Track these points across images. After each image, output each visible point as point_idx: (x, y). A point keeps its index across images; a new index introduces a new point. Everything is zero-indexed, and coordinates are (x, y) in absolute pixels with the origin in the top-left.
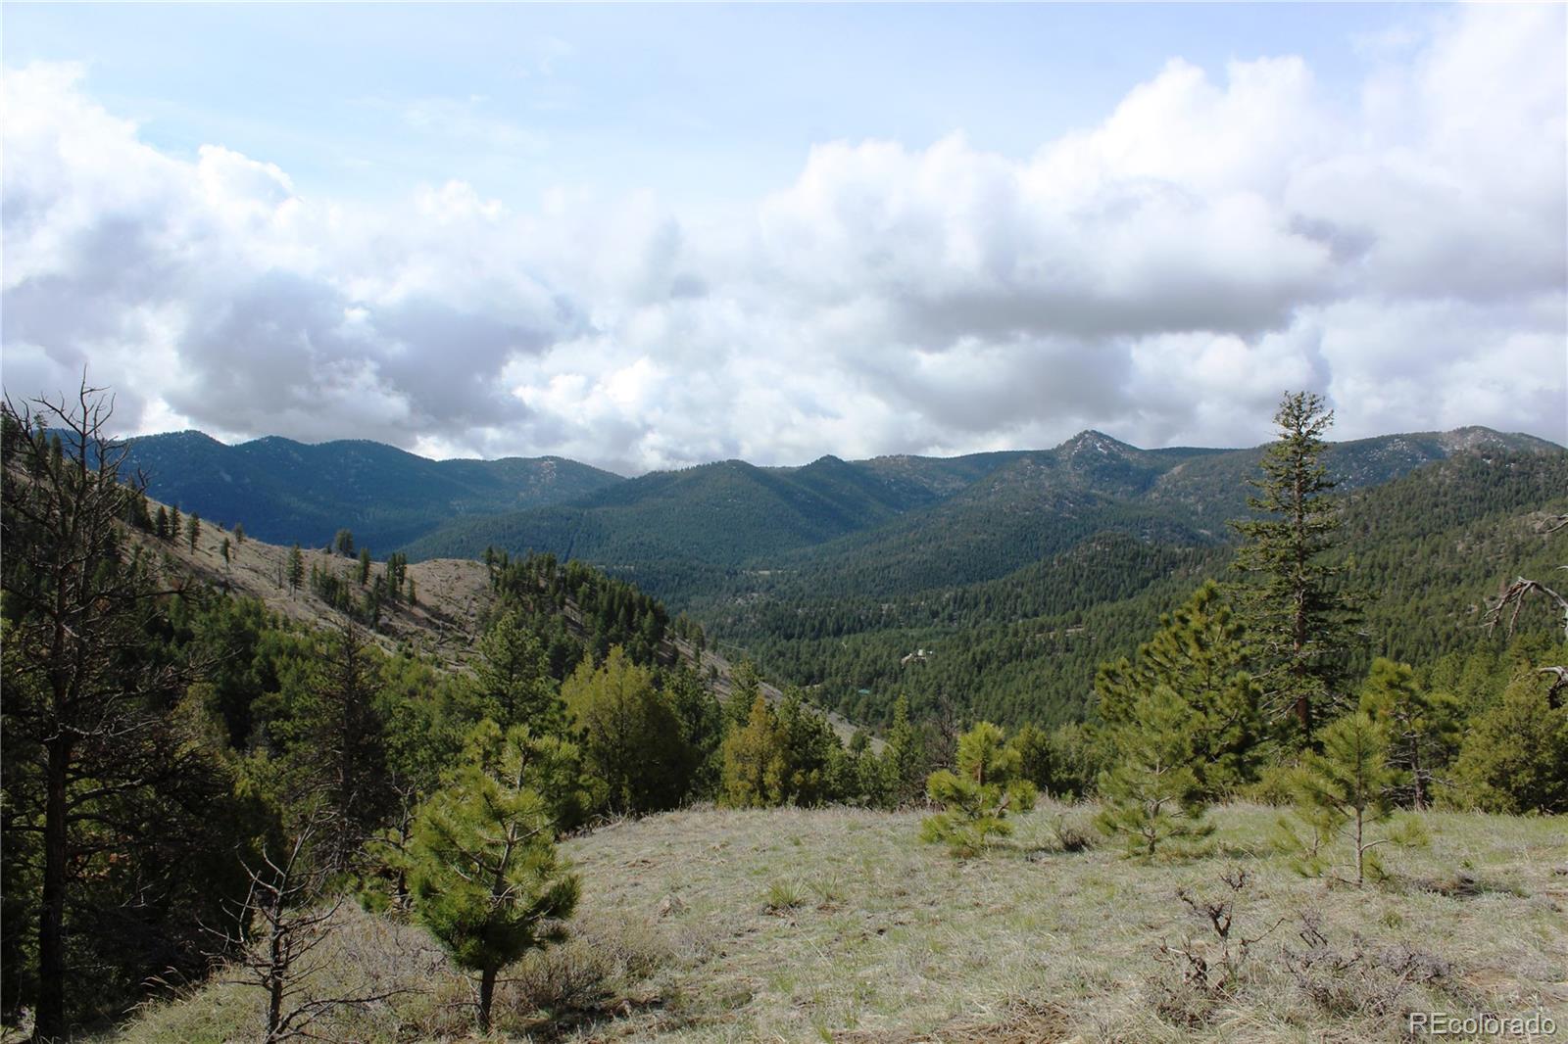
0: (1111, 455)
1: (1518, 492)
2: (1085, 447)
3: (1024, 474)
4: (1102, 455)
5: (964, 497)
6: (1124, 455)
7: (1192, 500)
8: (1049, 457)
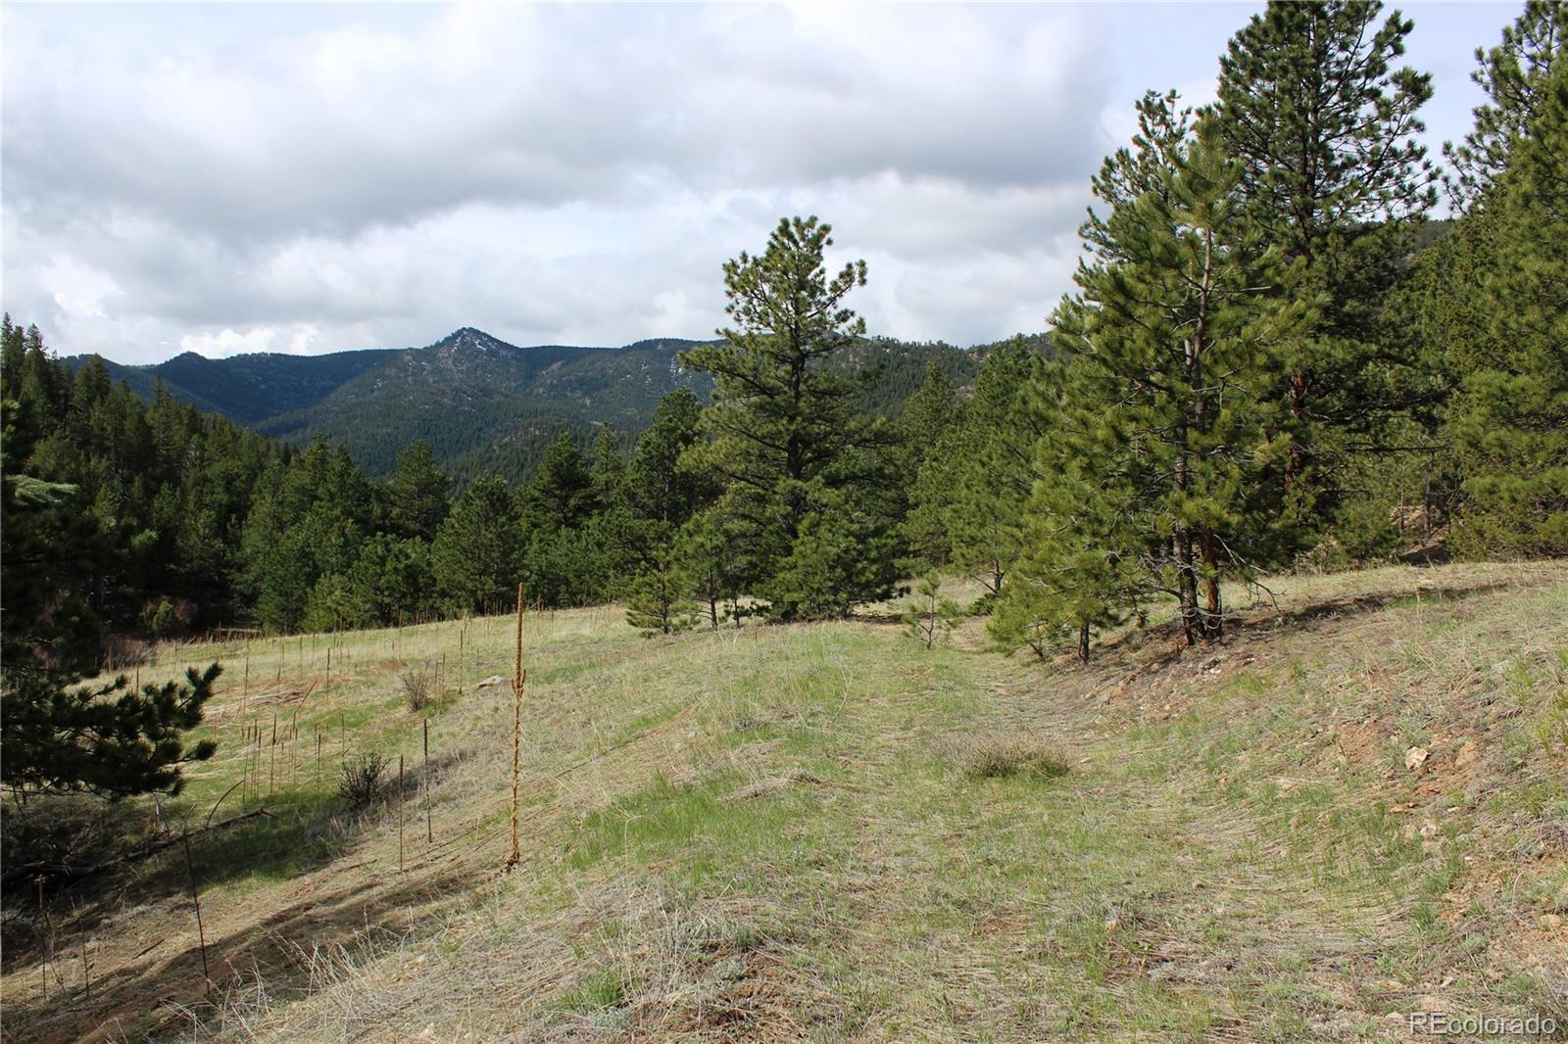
0: (490, 351)
1: (914, 376)
2: (465, 344)
3: (406, 371)
4: (481, 351)
5: (345, 394)
6: (503, 352)
7: (578, 394)
8: (429, 353)
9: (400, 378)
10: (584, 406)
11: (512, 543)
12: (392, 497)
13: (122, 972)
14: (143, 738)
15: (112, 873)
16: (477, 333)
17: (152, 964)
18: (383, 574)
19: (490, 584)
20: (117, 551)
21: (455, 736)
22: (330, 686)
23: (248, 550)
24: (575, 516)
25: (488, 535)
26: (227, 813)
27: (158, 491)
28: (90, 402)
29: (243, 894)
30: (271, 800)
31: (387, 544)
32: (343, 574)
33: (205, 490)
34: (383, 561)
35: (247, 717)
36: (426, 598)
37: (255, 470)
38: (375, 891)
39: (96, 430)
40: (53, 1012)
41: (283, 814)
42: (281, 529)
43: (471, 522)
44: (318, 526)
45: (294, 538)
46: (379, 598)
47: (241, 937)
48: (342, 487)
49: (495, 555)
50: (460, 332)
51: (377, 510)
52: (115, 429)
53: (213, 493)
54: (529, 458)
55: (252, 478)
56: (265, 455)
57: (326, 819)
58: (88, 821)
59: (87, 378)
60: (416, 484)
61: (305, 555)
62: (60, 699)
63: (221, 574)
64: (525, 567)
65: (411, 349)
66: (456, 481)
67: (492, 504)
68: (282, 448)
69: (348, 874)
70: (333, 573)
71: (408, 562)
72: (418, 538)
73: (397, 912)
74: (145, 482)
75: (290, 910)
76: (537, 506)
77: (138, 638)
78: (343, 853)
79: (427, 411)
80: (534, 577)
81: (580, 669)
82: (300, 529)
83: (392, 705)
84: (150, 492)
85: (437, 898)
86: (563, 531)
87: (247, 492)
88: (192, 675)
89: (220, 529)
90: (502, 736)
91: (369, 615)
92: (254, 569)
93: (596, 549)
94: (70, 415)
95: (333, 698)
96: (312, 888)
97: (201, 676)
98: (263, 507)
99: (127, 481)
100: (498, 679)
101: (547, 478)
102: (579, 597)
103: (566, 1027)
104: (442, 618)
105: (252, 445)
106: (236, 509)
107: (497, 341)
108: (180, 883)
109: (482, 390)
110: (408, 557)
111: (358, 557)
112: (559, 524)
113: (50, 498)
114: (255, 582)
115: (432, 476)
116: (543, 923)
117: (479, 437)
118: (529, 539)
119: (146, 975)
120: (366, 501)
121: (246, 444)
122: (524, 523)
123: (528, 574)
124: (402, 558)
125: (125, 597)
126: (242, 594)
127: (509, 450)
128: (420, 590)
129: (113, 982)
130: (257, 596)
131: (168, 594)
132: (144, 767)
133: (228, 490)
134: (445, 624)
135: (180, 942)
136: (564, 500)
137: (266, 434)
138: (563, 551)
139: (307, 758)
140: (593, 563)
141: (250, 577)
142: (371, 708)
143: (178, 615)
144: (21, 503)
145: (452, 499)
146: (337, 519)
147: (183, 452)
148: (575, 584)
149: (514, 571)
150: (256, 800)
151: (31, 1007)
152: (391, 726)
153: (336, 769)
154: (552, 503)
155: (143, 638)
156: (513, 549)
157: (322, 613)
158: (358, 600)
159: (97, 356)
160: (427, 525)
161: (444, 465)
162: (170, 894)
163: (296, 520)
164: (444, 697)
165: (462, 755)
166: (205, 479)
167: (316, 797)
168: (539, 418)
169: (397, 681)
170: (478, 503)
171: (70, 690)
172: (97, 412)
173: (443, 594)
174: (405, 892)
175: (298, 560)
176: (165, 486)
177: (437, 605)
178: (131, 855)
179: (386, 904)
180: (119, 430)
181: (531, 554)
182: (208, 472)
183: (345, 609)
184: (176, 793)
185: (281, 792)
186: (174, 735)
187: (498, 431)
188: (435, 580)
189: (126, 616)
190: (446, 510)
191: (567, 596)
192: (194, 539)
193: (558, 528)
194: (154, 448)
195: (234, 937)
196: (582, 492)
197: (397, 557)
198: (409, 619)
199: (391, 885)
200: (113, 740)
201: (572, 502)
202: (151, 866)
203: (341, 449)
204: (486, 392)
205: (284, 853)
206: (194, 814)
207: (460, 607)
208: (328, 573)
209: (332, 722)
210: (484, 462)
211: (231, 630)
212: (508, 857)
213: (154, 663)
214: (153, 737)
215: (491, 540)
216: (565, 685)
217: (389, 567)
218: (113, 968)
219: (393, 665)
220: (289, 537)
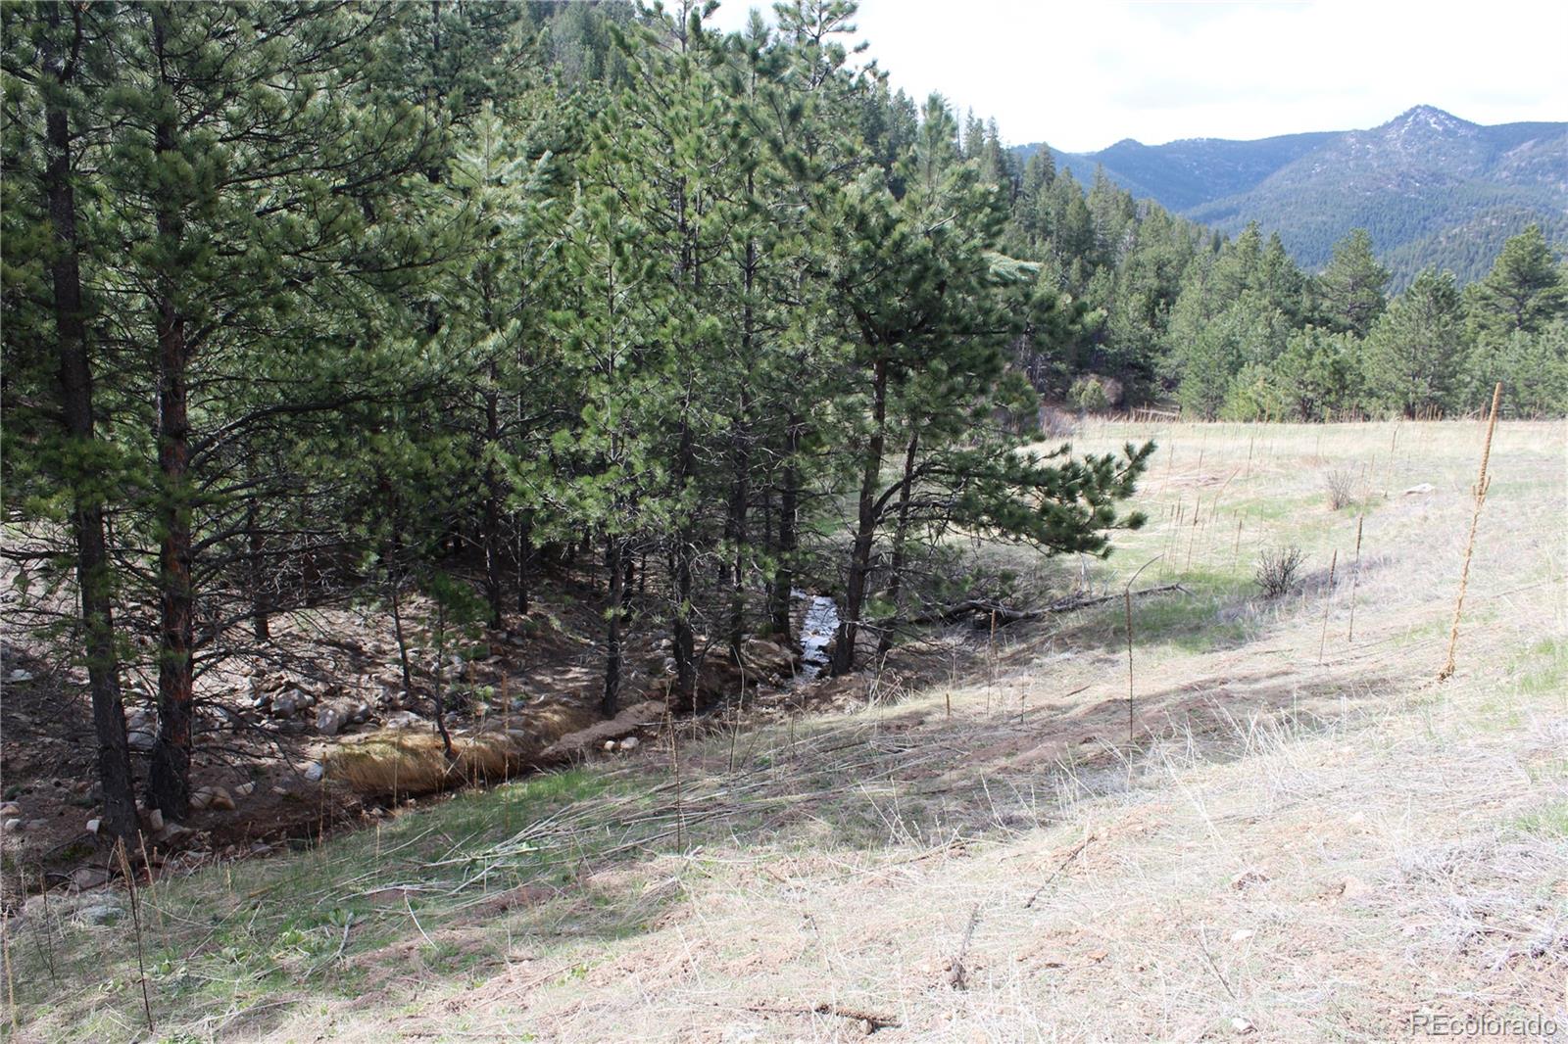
0: (1447, 132)
2: (1418, 123)
3: (1349, 154)
4: (1436, 131)
5: (1281, 180)
6: (1462, 132)
7: (1552, 177)
8: (1376, 135)
9: (1340, 162)
10: (1556, 192)
11: (1454, 345)
12: (1324, 289)
13: (1051, 708)
14: (1082, 502)
15: (1040, 621)
16: (1434, 111)
17: (1076, 705)
18: (1309, 368)
19: (1423, 387)
20: (1070, 327)
21: (1377, 540)
22: (1252, 476)
23: (1174, 335)
24: (1532, 318)
25: (1427, 334)
26: (1144, 584)
27: (1093, 274)
28: (1038, 186)
29: (1159, 659)
30: (1185, 577)
31: (1316, 338)
32: (1266, 365)
33: (1137, 274)
34: (1310, 354)
35: (1168, 496)
36: (1352, 396)
37: (1187, 256)
38: (1293, 678)
39: (1042, 215)
40: (996, 728)
41: (1198, 592)
42: (1208, 316)
43: (1410, 319)
44: (1245, 315)
45: (1221, 326)
46: (1302, 392)
47: (1159, 697)
48: (1272, 276)
49: (1433, 356)
51: (1306, 301)
52: (1058, 213)
53: (1144, 277)
54: (1481, 251)
55: (1183, 264)
56: (1196, 242)
57: (1242, 603)
58: (1022, 571)
59: (1036, 166)
60: (1351, 276)
61: (1230, 344)
62: (1011, 459)
63: (1146, 357)
64: (1465, 371)
65: (1356, 131)
66: (1394, 275)
67: (1437, 302)
68: (1212, 235)
69: (1264, 658)
70: (1257, 363)
71: (1337, 358)
72: (1350, 333)
73: (1315, 702)
74: (1082, 266)
75: (1206, 681)
76: (1487, 305)
77: (1066, 412)
78: (1258, 638)
79: (1367, 199)
80: (1475, 383)
81: (1528, 487)
82: (1227, 317)
83: (1314, 500)
84: (1086, 275)
85: (1359, 696)
86: (1517, 334)
87: (1176, 278)
88: (1129, 450)
89: (1150, 313)
90: (1432, 547)
91: (1290, 408)
92: (1178, 355)
93: (1555, 356)
94: (1019, 200)
95: (1251, 487)
96: (1227, 664)
97: (1137, 450)
98: (1191, 294)
99: (1067, 264)
100: (1429, 487)
101: (1503, 275)
102: (1526, 409)
103: (1520, 848)
104: (1367, 418)
105: (1184, 232)
106: (1165, 296)
107: (1455, 118)
108: (1101, 639)
109: (1433, 175)
110: (1336, 352)
111: (1284, 348)
112: (1512, 326)
113: (1019, 275)
114: (1178, 366)
115: (1370, 268)
116: (1487, 740)
117: (1424, 228)
118: (1474, 341)
119: (1072, 713)
120: (1296, 291)
121: (1178, 229)
122: (1470, 324)
123: (1468, 379)
124: (1330, 353)
125: (1058, 373)
126: (1164, 378)
127: (1457, 242)
128: (1347, 387)
129: (1044, 714)
130: (1179, 381)
131: (1096, 372)
132: (1081, 529)
133: (1158, 276)
134: (1370, 425)
135: (1100, 692)
136: (1520, 301)
137: (1197, 221)
138: (1514, 357)
139: (1223, 543)
140: (1550, 372)
141: (1174, 362)
142: (1290, 501)
143: (1104, 393)
144: (995, 279)
145: (1389, 293)
146: (1265, 309)
147: (1118, 237)
148: (1524, 394)
149: (1453, 375)
150: (1171, 575)
151: (979, 720)
152: (1309, 522)
153: (1252, 557)
154: (1506, 302)
155: (1072, 412)
156: (1454, 351)
157: (1242, 402)
158: (1280, 393)
159: (1045, 145)
160: (1358, 320)
161: (1381, 257)
162: (1091, 648)
163: (1224, 307)
164: (1368, 499)
165: (1386, 561)
166: (1138, 264)
167: (1231, 581)
168: (1498, 206)
169: (1319, 478)
170: (1422, 299)
171: (1020, 451)
172: (1043, 197)
173: (1371, 394)
174: (1326, 684)
175: (1222, 348)
176: (1100, 268)
177: (1363, 405)
178: (1056, 607)
179: (1304, 693)
180: (1061, 215)
181: (1474, 358)
182: (1141, 257)
183: (1267, 402)
184: (1105, 556)
185: (1196, 571)
186: (1109, 503)
187: (1447, 221)
188: (1363, 378)
189: (1058, 390)
190: (1381, 305)
191: (1512, 406)
192: (1124, 321)
193: (1509, 331)
194: (1091, 232)
195: (1155, 696)
196: (1544, 292)
197: (1325, 351)
198: (1332, 417)
199: (1308, 675)
200: (1054, 501)
201: (1531, 303)
202: (1073, 621)
203: (1275, 238)
204: (1437, 177)
205: (1198, 628)
206: (1113, 580)
207: (1387, 409)
208: (1252, 363)
209: (1249, 511)
210: (1428, 254)
211: (1152, 412)
212: (1443, 669)
213: (1081, 436)
214: (1093, 502)
215: (1431, 340)
216: (1508, 502)
217: (1315, 361)
218: (1044, 702)
219: (1316, 461)
220: (1215, 325)
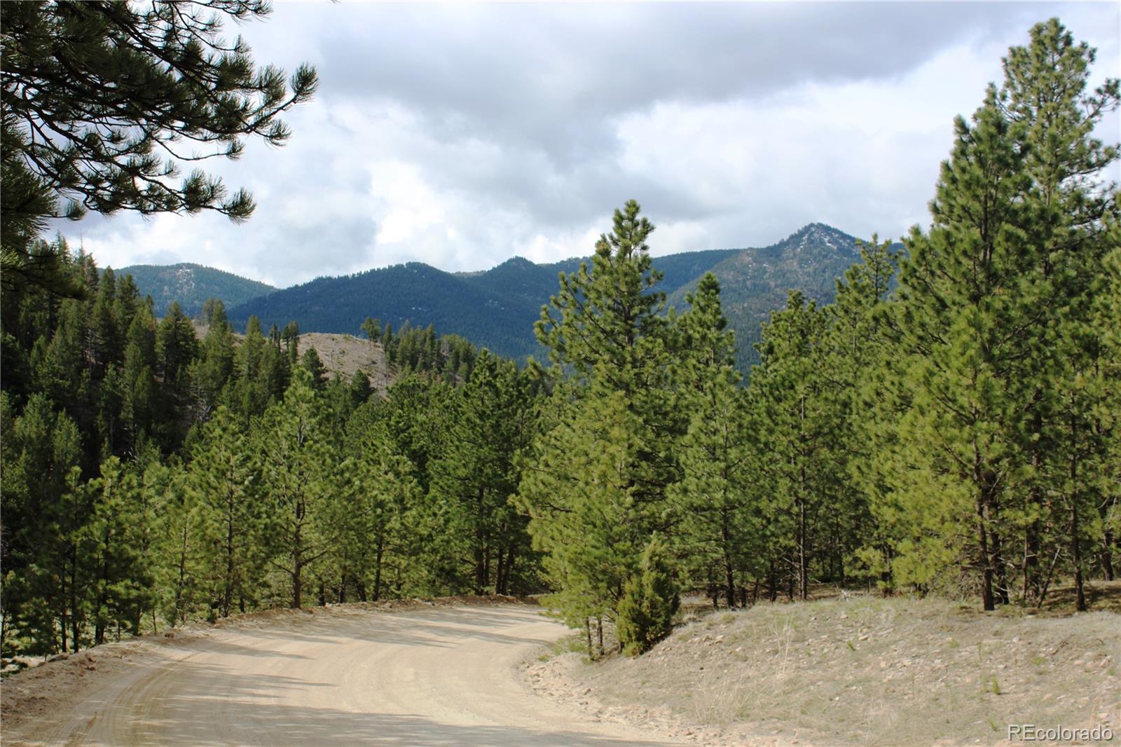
0: (840, 249)
2: (812, 242)
3: (745, 274)
4: (830, 250)
8: (774, 253)
9: (737, 282)
16: (827, 230)
50: (807, 229)
65: (751, 249)
107: (849, 237)
109: (825, 295)
